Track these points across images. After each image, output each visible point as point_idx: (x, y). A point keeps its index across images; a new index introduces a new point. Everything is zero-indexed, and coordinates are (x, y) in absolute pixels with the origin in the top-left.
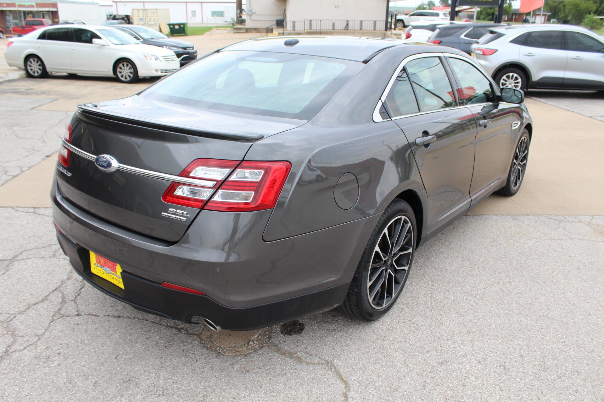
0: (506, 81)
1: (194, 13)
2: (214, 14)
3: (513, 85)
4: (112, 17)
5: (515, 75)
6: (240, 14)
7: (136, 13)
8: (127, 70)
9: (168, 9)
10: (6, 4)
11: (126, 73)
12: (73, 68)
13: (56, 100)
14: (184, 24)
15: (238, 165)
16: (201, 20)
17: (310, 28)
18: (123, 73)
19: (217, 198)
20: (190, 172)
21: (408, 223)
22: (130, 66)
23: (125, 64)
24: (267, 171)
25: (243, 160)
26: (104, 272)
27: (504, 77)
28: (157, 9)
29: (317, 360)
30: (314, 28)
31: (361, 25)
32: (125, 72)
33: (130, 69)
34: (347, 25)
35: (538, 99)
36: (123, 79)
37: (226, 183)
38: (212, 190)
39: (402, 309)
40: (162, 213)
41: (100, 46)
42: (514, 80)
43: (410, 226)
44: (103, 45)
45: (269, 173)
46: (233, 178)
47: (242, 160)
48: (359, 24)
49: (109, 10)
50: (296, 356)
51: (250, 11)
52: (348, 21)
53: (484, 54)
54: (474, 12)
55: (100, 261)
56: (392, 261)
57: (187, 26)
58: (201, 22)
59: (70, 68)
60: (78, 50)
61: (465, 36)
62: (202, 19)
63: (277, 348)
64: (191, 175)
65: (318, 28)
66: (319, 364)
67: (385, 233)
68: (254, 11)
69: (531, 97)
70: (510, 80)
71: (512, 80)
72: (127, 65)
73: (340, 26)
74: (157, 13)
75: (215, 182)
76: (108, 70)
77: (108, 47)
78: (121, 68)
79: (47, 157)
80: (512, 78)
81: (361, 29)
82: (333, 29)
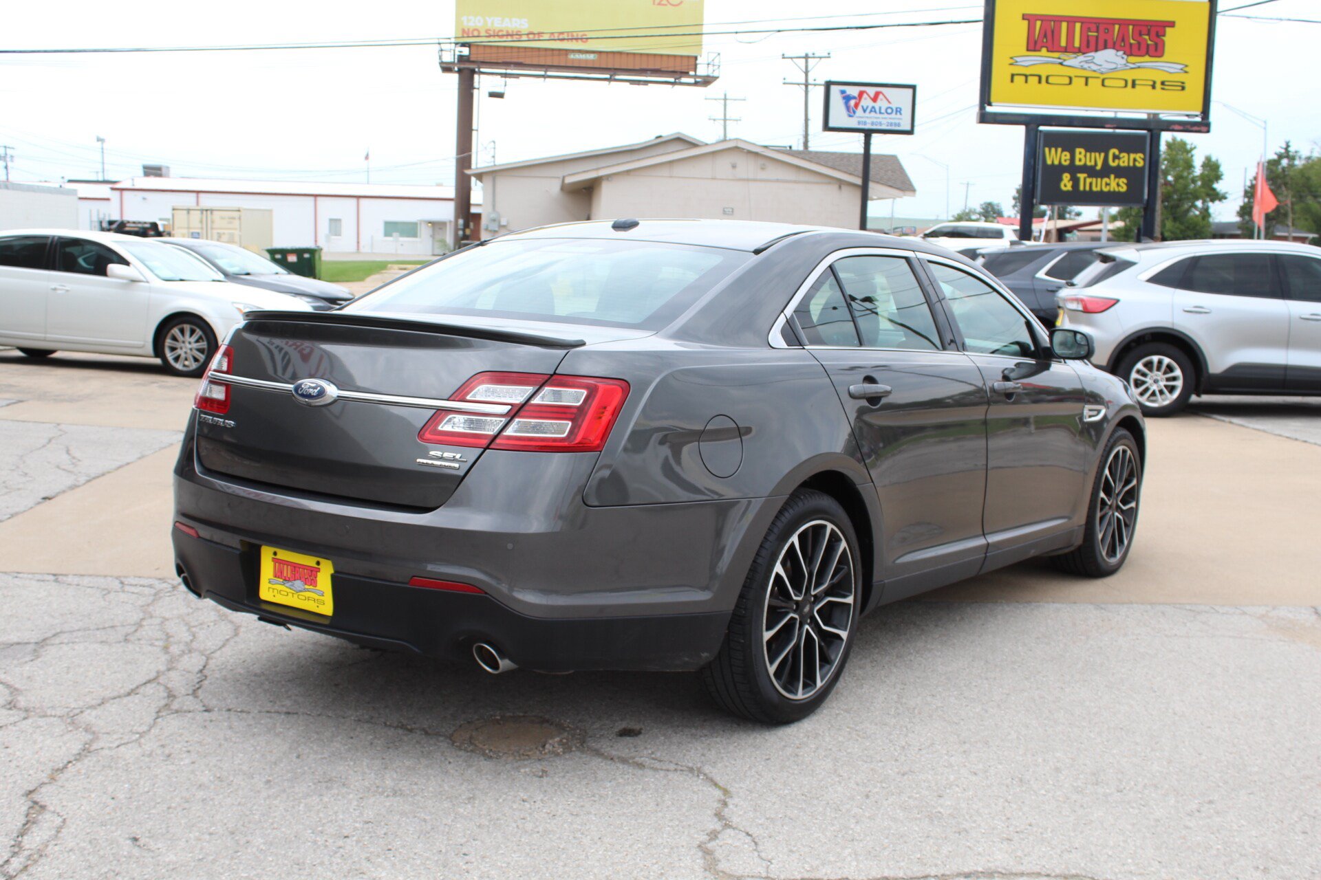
0: (1144, 375)
1: (335, 224)
2: (392, 228)
3: (1162, 384)
4: (114, 226)
5: (1166, 360)
6: (464, 230)
7: (181, 217)
8: (190, 343)
9: (271, 211)
11: (189, 351)
12: (49, 336)
13: (21, 401)
14: (312, 252)
15: (547, 381)
16: (355, 244)
18: (179, 352)
19: (509, 432)
20: (468, 393)
21: (841, 540)
22: (199, 332)
23: (187, 327)
24: (592, 391)
25: (555, 373)
26: (289, 590)
27: (1139, 366)
28: (239, 211)
29: (672, 767)
32: (184, 350)
33: (197, 341)
35: (1227, 419)
36: (179, 366)
37: (526, 408)
38: (503, 419)
39: (837, 715)
40: (418, 460)
41: (125, 281)
42: (1165, 373)
43: (845, 548)
44: (133, 281)
45: (595, 396)
46: (537, 401)
47: (552, 373)
49: (98, 211)
50: (634, 762)
51: (494, 220)
53: (1086, 311)
54: (1100, 231)
55: (282, 572)
56: (811, 610)
57: (320, 257)
58: (353, 248)
59: (42, 335)
60: (67, 291)
61: (1048, 274)
62: (358, 242)
63: (598, 753)
64: (468, 398)
66: (676, 770)
67: (792, 545)
68: (503, 222)
69: (1211, 415)
70: (1155, 372)
71: (1160, 373)
72: (192, 332)
74: (240, 218)
75: (509, 407)
76: (141, 343)
77: (146, 284)
78: (174, 339)
79: (44, 498)
80: (1159, 369)
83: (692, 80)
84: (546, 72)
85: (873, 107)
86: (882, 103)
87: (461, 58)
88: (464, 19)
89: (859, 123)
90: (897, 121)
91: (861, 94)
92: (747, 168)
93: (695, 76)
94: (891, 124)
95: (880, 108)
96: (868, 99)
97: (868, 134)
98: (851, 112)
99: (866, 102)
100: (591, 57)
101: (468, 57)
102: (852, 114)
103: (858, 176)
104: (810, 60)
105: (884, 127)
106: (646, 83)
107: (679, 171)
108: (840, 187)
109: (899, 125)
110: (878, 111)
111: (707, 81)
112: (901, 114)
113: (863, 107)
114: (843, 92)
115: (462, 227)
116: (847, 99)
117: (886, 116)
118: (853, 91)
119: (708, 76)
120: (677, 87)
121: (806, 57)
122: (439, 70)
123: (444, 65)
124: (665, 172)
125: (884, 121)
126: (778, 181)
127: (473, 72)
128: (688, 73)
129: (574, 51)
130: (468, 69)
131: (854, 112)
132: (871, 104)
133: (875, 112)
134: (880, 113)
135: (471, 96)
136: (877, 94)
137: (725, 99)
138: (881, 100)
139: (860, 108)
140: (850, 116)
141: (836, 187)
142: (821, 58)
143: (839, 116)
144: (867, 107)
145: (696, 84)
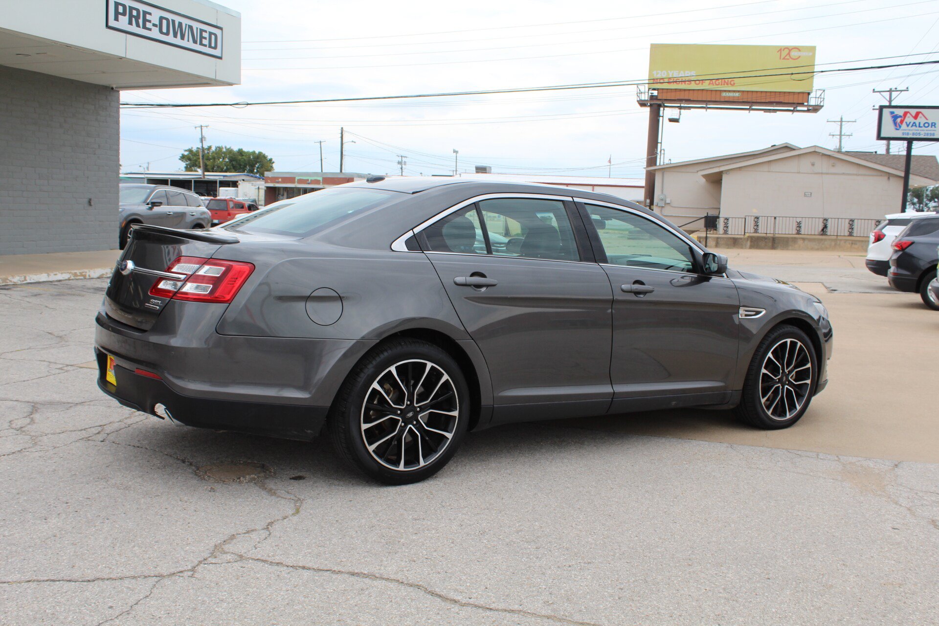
10: (282, 178)
15: (206, 262)
17: (756, 231)
19: (184, 289)
20: (172, 268)
24: (228, 269)
25: (211, 258)
30: (762, 230)
31: (851, 227)
34: (825, 227)
37: (193, 277)
38: (182, 283)
40: (146, 305)
43: (447, 380)
45: (229, 271)
46: (199, 272)
47: (209, 257)
48: (847, 226)
51: (663, 200)
52: (826, 220)
65: (770, 231)
68: (668, 201)
73: (812, 228)
75: (186, 276)
81: (851, 234)
82: (798, 232)
83: (806, 109)
84: (707, 105)
85: (914, 123)
86: (921, 120)
87: (652, 97)
88: (655, 72)
89: (903, 134)
90: (932, 132)
91: (905, 114)
92: (822, 165)
93: (808, 106)
94: (928, 134)
95: (920, 123)
96: (911, 117)
97: (910, 141)
98: (897, 126)
99: (909, 119)
100: (737, 94)
101: (656, 96)
102: (898, 128)
103: (902, 171)
104: (893, 93)
105: (922, 136)
106: (775, 111)
107: (775, 167)
108: (889, 178)
109: (934, 134)
110: (918, 125)
111: (816, 109)
112: (935, 127)
113: (906, 123)
114: (892, 113)
115: (649, 205)
116: (895, 117)
117: (923, 128)
118: (900, 112)
119: (817, 105)
120: (795, 113)
121: (890, 91)
122: (638, 105)
123: (641, 102)
124: (765, 168)
125: (922, 132)
126: (843, 174)
127: (659, 106)
128: (803, 104)
129: (725, 91)
130: (656, 104)
131: (900, 127)
132: (913, 120)
133: (916, 126)
134: (919, 127)
135: (658, 121)
136: (917, 114)
137: (841, 121)
138: (921, 117)
139: (904, 123)
140: (897, 129)
141: (886, 178)
142: (901, 91)
143: (889, 129)
144: (910, 123)
145: (808, 111)
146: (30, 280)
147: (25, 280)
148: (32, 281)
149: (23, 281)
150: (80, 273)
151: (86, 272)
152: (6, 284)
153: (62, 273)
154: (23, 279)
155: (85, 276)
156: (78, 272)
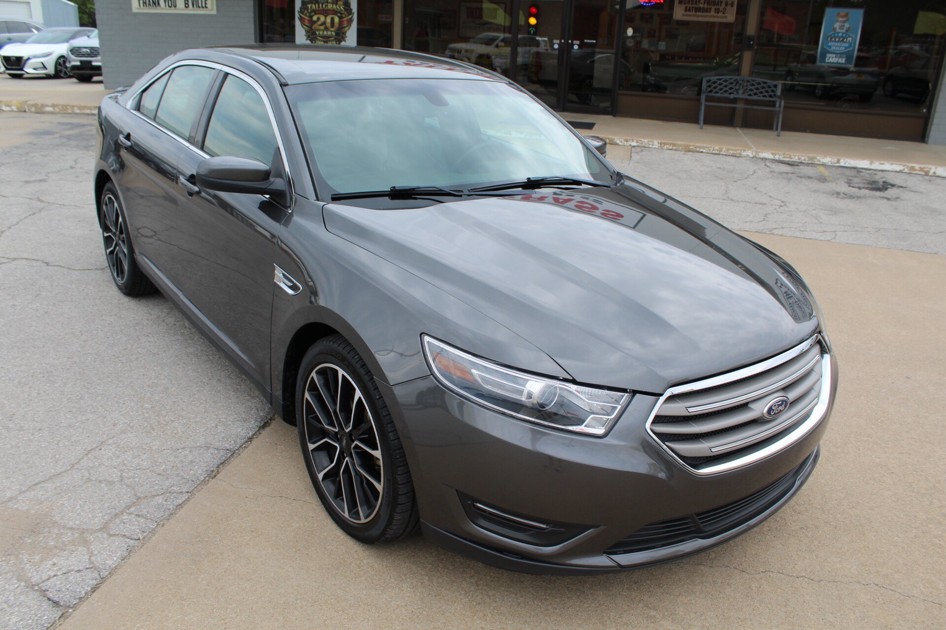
146: (845, 164)
147: (838, 161)
148: (847, 165)
149: (836, 163)
150: (920, 168)
151: (930, 169)
152: (813, 162)
153: (892, 164)
154: (836, 161)
155: (927, 174)
156: (917, 166)
